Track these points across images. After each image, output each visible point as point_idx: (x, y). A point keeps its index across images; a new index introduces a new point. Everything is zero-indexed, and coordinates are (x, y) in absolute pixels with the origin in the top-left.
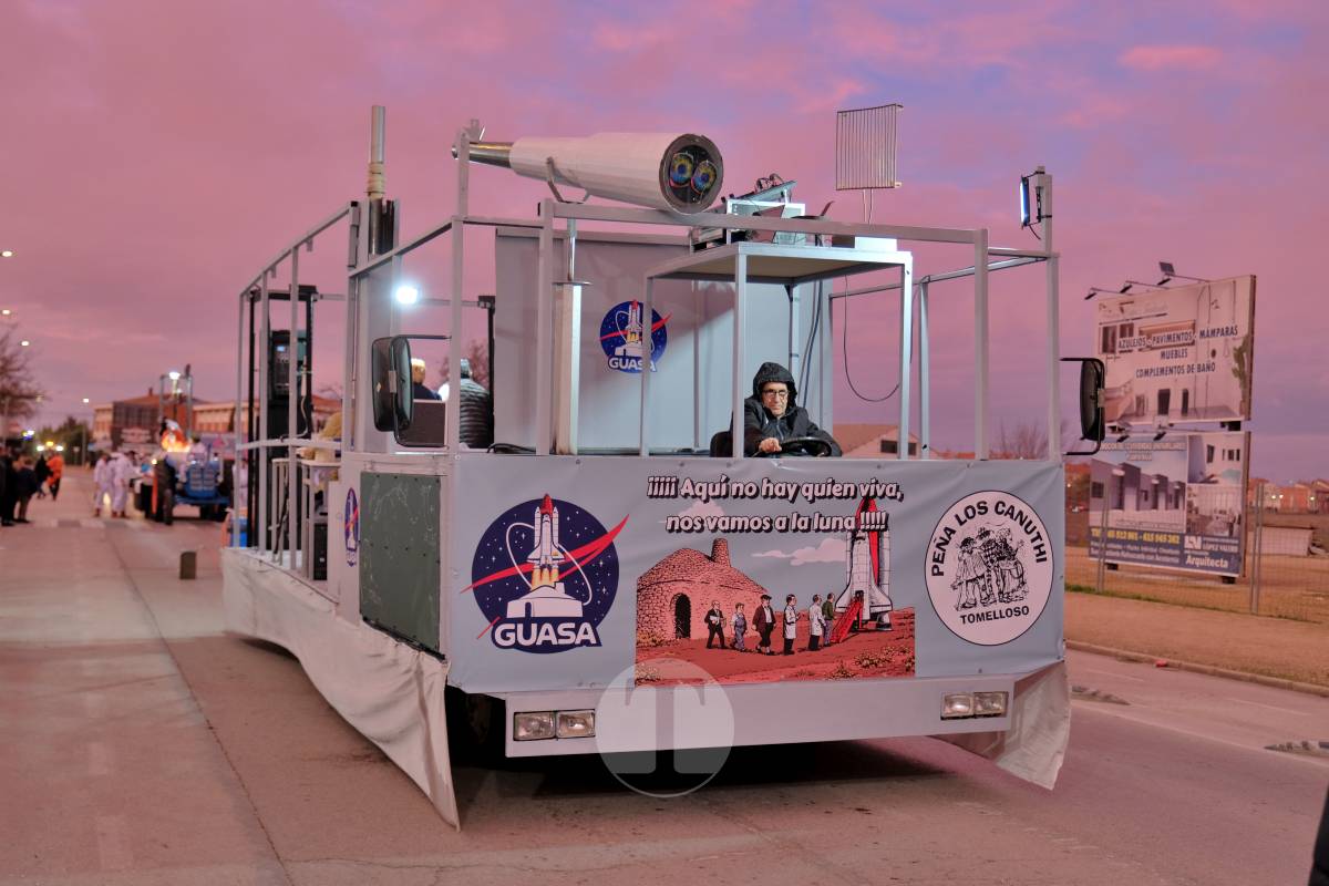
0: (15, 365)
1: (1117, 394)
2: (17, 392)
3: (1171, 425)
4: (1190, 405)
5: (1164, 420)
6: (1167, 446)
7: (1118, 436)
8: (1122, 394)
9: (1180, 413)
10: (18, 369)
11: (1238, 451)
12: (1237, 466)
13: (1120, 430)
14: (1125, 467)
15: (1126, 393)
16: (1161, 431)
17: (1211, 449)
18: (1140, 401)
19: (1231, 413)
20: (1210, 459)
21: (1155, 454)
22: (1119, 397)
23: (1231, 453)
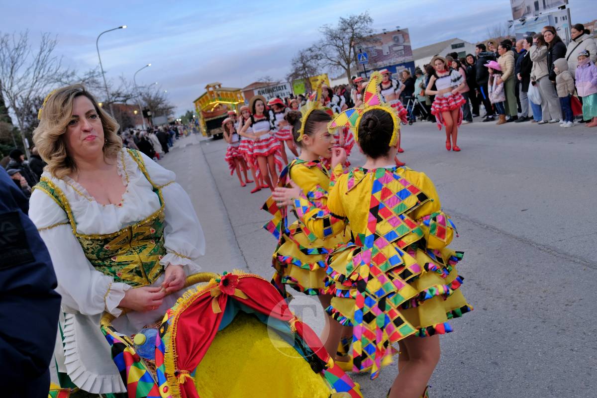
0: (163, 100)
1: (519, 8)
2: (167, 108)
3: (541, 13)
4: (546, 4)
5: (537, 12)
6: (541, 21)
7: (522, 23)
8: (522, 7)
9: (543, 8)
10: (164, 101)
11: (566, 16)
12: (567, 22)
13: (523, 21)
14: (527, 33)
15: (523, 6)
16: (537, 17)
17: (556, 18)
18: (528, 8)
19: (561, 3)
20: (556, 22)
21: (538, 25)
22: (521, 9)
23: (563, 18)
